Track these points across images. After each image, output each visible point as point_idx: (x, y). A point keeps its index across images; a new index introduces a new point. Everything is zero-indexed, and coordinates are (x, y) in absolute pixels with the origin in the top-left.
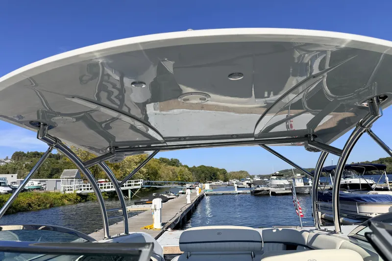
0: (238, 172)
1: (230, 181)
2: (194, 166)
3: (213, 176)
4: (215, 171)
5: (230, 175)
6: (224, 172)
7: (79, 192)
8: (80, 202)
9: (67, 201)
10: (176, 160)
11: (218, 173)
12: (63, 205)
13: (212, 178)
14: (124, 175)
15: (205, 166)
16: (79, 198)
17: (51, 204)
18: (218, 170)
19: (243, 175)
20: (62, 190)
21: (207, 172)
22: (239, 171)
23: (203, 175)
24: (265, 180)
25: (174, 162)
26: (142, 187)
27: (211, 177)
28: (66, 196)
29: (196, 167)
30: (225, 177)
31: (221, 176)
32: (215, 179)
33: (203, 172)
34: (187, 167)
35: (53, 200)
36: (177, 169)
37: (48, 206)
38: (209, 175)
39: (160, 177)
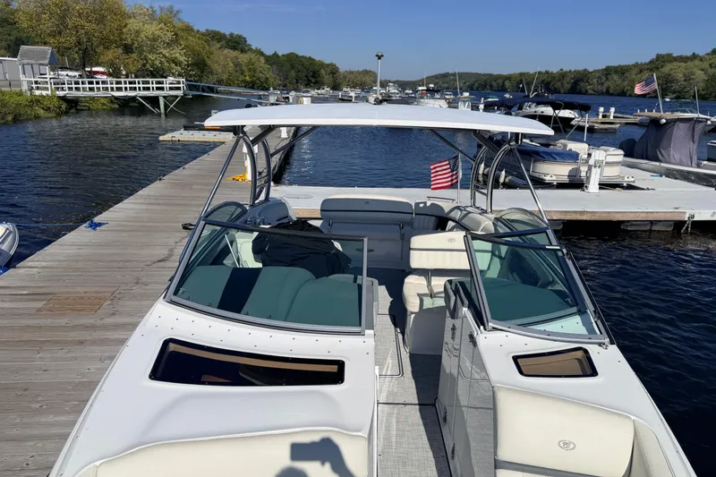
0: (359, 73)
1: (345, 89)
2: (275, 54)
3: (313, 76)
4: (316, 68)
5: (345, 77)
6: (333, 70)
7: (61, 93)
8: (66, 113)
9: (42, 111)
10: (240, 37)
11: (323, 72)
12: (37, 117)
13: (311, 82)
14: (144, 65)
15: (297, 56)
16: (64, 106)
17: (15, 116)
18: (322, 65)
19: (368, 79)
20: (25, 87)
21: (300, 67)
22: (361, 70)
23: (293, 73)
24: (407, 91)
25: (236, 42)
26: (185, 95)
27: (308, 80)
28: (37, 101)
29: (280, 55)
30: (334, 81)
31: (327, 78)
32: (316, 83)
33: (293, 67)
34: (262, 54)
35: (15, 108)
36: (243, 58)
37: (10, 118)
38: (304, 74)
39: (211, 73)
